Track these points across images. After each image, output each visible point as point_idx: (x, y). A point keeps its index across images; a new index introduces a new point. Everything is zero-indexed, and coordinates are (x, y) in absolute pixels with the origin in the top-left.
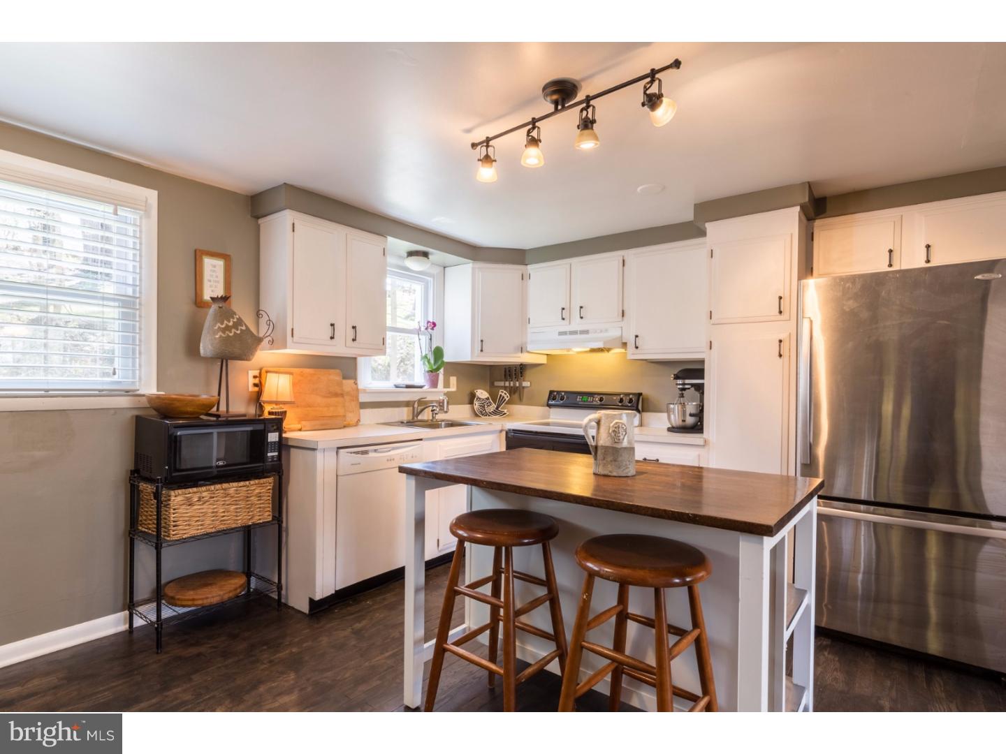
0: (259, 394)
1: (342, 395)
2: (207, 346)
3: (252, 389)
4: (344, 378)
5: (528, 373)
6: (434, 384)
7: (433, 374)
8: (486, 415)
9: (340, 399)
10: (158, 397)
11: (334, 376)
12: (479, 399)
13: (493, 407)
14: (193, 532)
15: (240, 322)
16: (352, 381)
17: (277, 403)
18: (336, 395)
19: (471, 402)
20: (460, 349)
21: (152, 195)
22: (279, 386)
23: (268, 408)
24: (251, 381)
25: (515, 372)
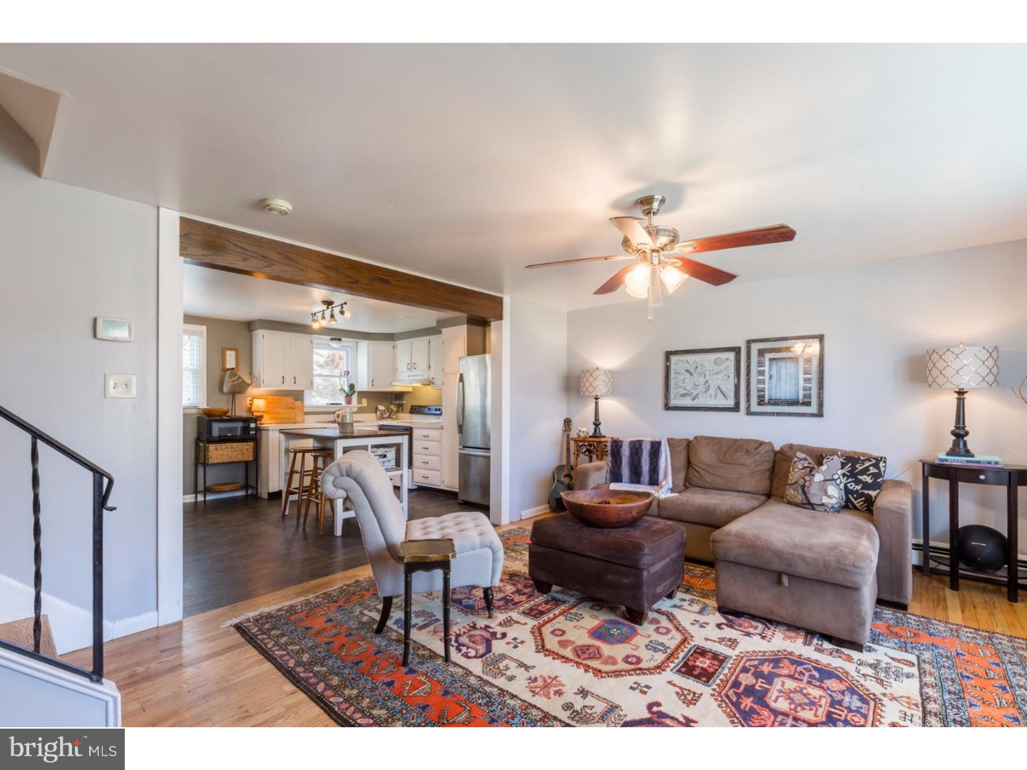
0: (251, 408)
1: (294, 408)
2: (226, 389)
3: (249, 405)
4: (296, 400)
5: (406, 397)
6: (349, 401)
7: (348, 398)
8: (384, 418)
9: (293, 410)
10: (205, 409)
11: (291, 399)
12: (380, 410)
13: (387, 414)
14: (218, 461)
15: (240, 377)
16: (300, 402)
17: (259, 412)
18: (291, 408)
19: (376, 413)
20: (363, 385)
21: (204, 328)
22: (259, 404)
23: (255, 414)
24: (248, 402)
25: (399, 396)
